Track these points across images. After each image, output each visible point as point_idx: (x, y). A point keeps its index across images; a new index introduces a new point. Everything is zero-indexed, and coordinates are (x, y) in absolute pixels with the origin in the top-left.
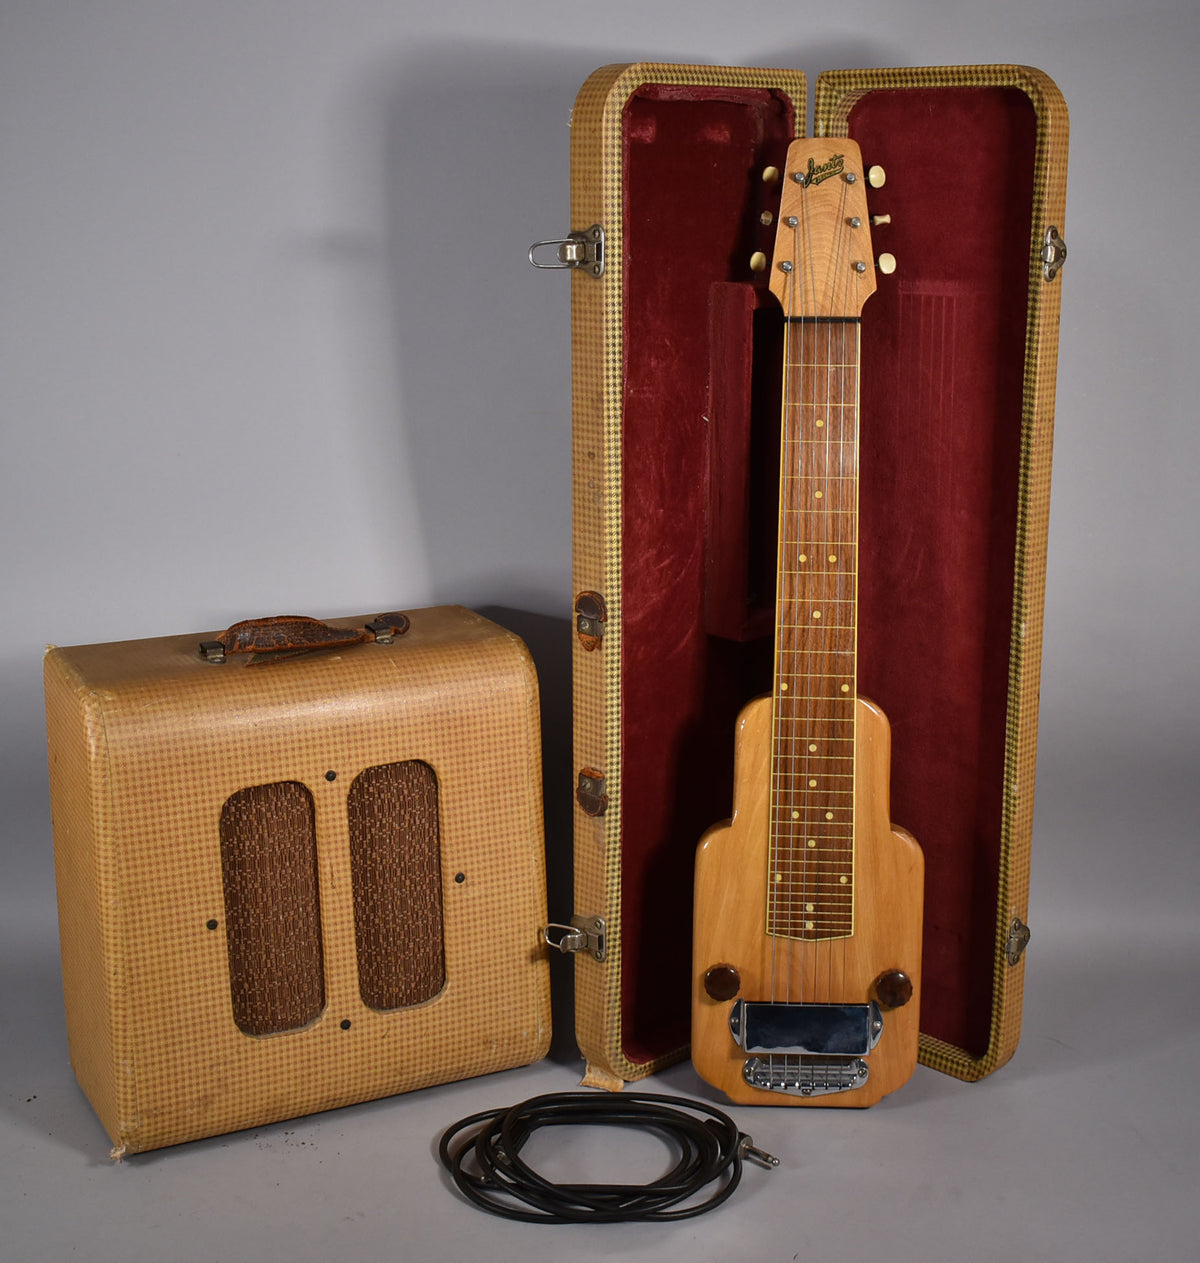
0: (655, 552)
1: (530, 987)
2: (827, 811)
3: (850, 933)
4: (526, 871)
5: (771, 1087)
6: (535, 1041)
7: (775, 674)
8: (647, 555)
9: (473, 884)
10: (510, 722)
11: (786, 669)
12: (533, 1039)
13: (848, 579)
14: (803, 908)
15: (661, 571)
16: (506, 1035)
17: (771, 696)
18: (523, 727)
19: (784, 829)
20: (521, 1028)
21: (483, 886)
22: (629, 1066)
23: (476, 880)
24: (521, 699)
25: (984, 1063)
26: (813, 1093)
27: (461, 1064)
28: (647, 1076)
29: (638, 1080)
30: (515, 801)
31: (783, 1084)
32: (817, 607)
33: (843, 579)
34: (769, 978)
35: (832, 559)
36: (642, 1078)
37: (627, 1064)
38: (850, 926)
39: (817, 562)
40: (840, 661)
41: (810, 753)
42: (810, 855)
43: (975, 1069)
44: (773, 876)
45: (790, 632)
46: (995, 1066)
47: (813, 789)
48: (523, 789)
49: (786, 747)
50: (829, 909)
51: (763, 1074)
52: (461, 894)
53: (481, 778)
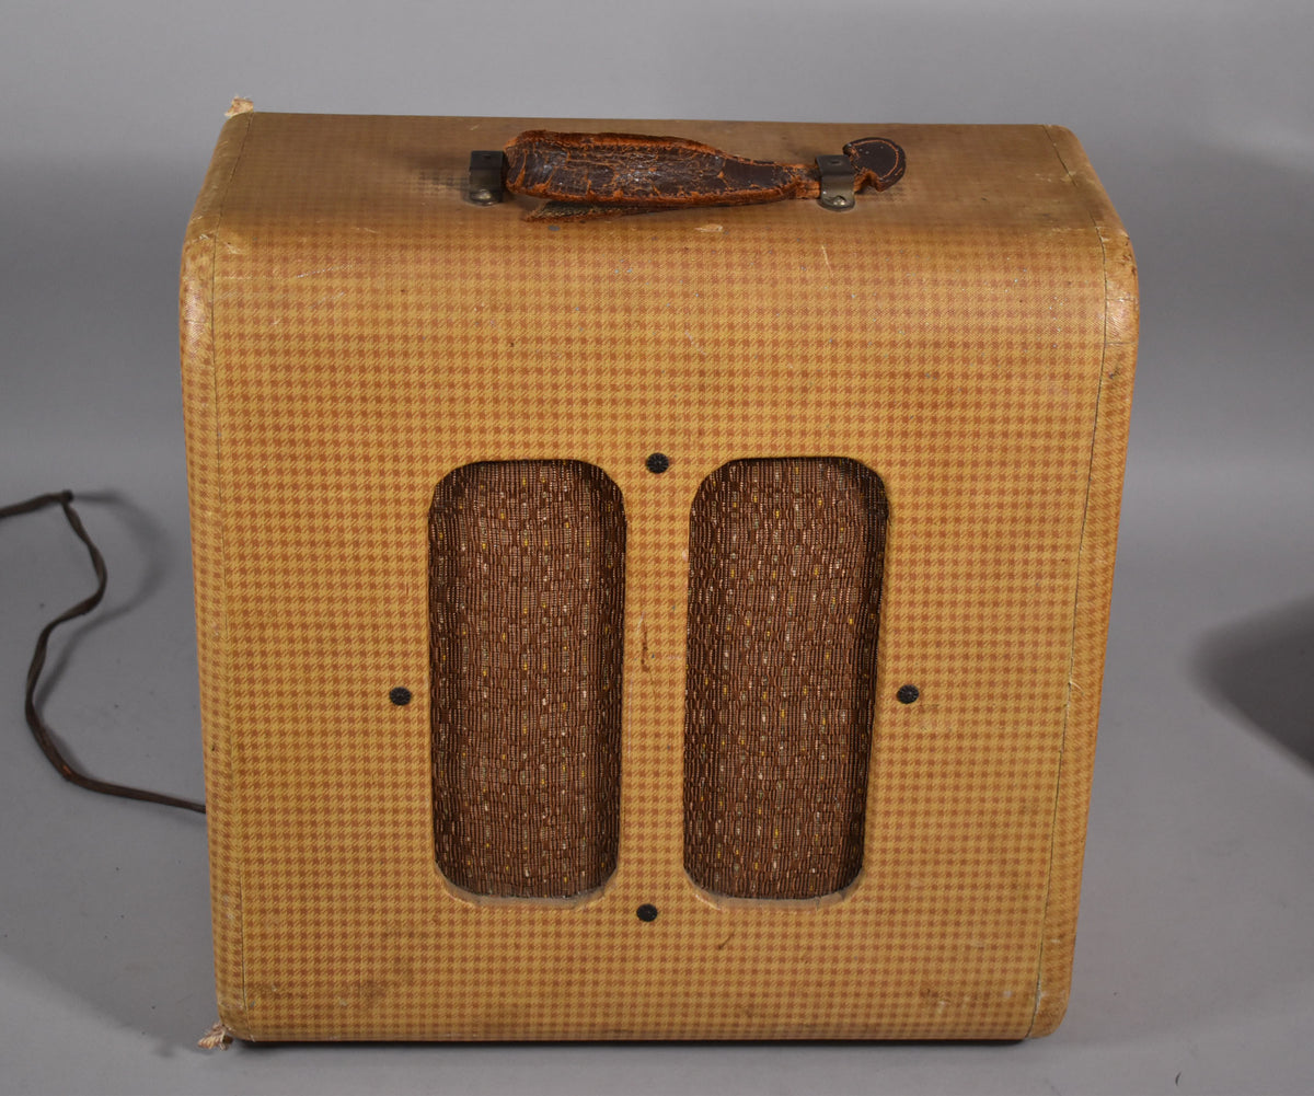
1: (1031, 916)
4: (1052, 703)
6: (1029, 1010)
9: (935, 710)
10: (1056, 413)
12: (1024, 1005)
16: (969, 989)
18: (1086, 427)
20: (1002, 983)
21: (955, 716)
23: (943, 704)
24: (1088, 369)
27: (873, 1020)
30: (1046, 568)
48: (1068, 548)
52: (906, 723)
53: (979, 513)
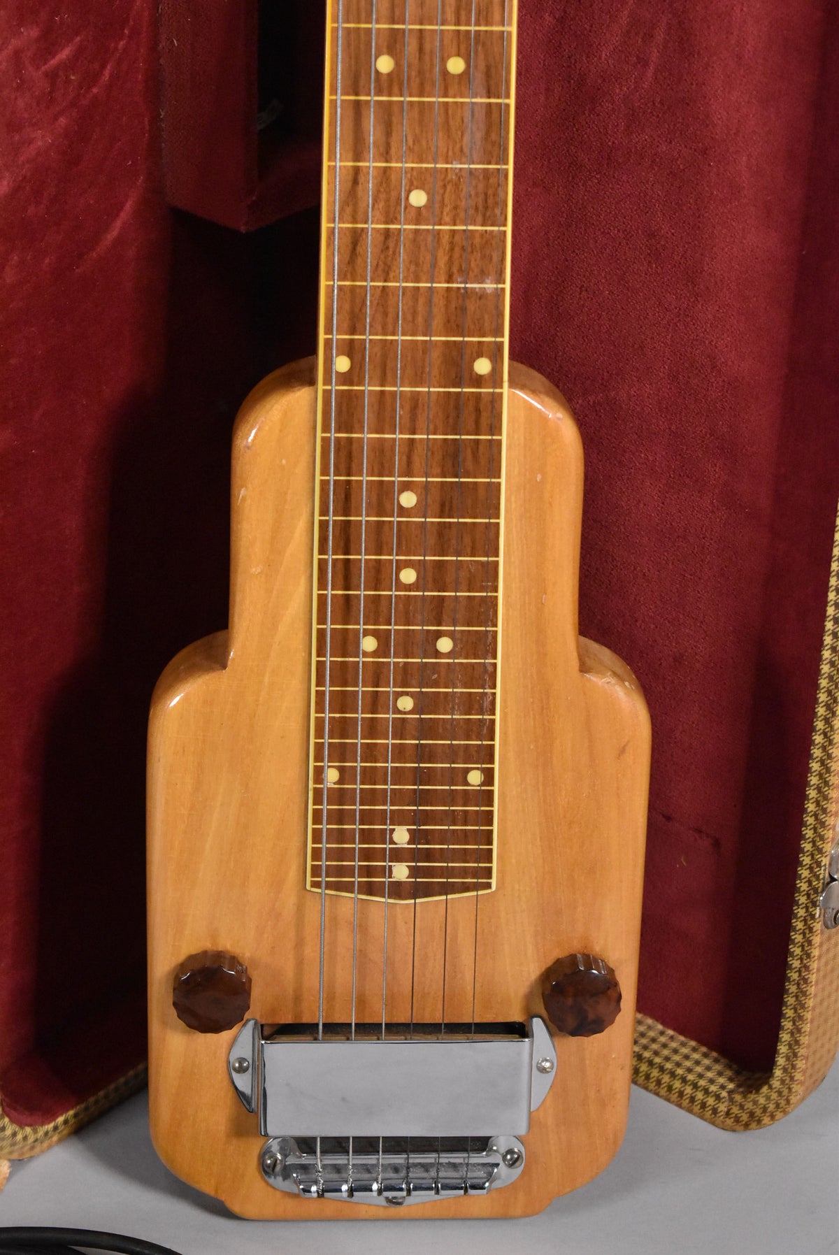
0: (34, 32)
2: (439, 635)
3: (489, 886)
5: (321, 1195)
7: (322, 336)
8: (15, 43)
11: (345, 325)
13: (494, 116)
14: (383, 836)
15: (52, 76)
17: (312, 382)
19: (344, 674)
22: (19, 1137)
25: (762, 1101)
26: (409, 1200)
28: (60, 1141)
29: (42, 1152)
31: (345, 1188)
32: (419, 180)
33: (480, 115)
34: (312, 980)
35: (456, 65)
36: (50, 1147)
37: (14, 1134)
38: (489, 870)
39: (421, 73)
40: (471, 306)
41: (403, 511)
42: (401, 728)
43: (742, 1107)
44: (319, 772)
45: (356, 238)
46: (783, 1106)
47: (408, 587)
49: (346, 498)
50: (443, 837)
51: (305, 1168)
